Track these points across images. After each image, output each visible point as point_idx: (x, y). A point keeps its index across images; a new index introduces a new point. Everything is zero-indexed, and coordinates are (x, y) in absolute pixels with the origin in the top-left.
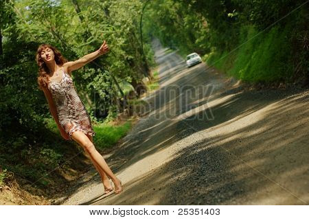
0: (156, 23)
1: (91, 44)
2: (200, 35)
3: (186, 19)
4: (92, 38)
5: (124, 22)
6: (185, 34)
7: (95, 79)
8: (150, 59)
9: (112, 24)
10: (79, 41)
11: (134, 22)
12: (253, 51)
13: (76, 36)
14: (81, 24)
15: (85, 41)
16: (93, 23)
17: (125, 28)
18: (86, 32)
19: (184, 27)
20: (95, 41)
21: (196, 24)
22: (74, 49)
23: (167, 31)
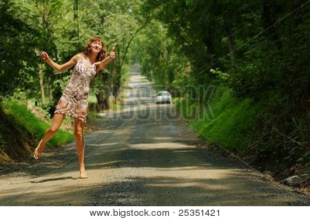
0: (143, 49)
1: (74, 44)
2: (179, 77)
3: (172, 57)
4: (78, 39)
5: (113, 36)
6: (166, 71)
7: (64, 78)
8: (124, 80)
9: (102, 34)
10: (64, 36)
11: (124, 40)
12: (221, 112)
13: (63, 30)
14: (73, 22)
15: (70, 39)
16: (85, 25)
17: (112, 42)
18: (74, 31)
19: (167, 64)
20: (79, 44)
21: (180, 66)
22: (56, 43)
23: (151, 61)
